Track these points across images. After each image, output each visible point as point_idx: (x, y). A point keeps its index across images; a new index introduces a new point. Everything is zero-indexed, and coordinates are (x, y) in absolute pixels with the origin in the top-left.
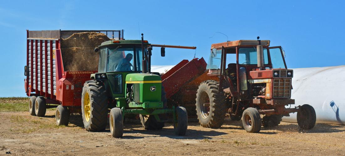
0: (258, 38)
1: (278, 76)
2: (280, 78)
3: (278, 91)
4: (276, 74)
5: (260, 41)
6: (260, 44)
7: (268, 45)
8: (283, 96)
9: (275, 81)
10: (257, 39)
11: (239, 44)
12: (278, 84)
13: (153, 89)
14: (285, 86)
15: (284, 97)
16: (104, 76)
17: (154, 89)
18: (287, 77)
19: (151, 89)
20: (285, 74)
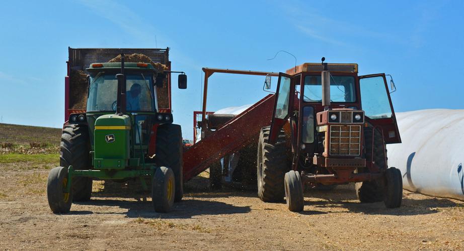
0: (323, 59)
1: (337, 120)
2: (340, 124)
3: (339, 144)
4: (334, 117)
5: (326, 64)
6: (326, 69)
7: (355, 71)
8: (348, 154)
9: (333, 128)
10: (321, 62)
11: (305, 70)
12: (339, 133)
13: (109, 139)
14: (350, 138)
15: (350, 155)
16: (82, 118)
17: (111, 138)
18: (353, 122)
19: (107, 139)
20: (349, 118)
